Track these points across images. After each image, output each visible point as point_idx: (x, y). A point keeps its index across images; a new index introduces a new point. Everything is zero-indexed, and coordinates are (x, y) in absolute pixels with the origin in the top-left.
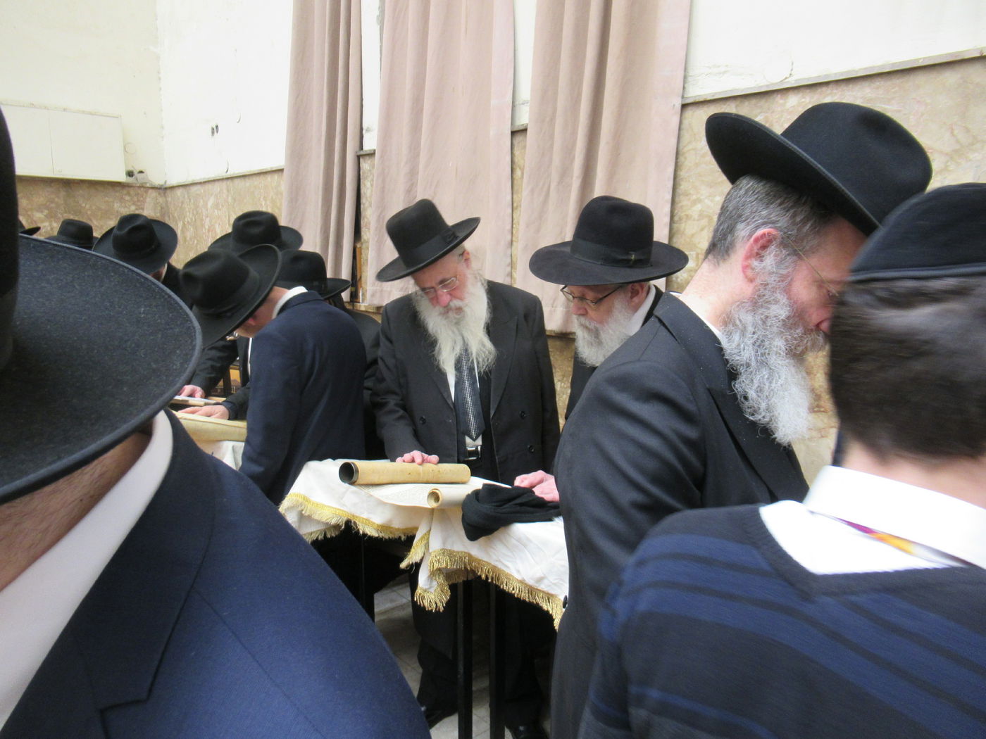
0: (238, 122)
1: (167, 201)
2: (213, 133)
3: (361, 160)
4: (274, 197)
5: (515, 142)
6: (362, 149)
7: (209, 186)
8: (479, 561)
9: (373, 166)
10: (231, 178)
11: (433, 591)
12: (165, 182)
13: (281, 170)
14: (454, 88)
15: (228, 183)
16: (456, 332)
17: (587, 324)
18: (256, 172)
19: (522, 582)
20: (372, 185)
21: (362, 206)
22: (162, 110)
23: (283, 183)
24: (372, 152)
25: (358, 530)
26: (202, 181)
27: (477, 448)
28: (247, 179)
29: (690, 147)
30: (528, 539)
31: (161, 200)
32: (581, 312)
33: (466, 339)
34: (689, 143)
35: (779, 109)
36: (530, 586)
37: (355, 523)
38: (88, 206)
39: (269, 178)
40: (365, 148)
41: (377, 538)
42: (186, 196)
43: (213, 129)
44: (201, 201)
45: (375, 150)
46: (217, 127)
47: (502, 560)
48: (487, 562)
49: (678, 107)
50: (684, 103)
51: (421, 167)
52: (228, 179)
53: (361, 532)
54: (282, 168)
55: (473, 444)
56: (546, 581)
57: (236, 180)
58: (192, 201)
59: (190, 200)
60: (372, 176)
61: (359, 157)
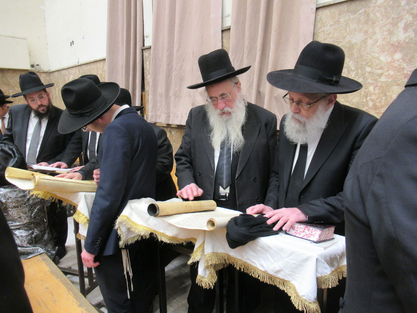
0: (83, 38)
1: (51, 79)
2: (71, 45)
3: (144, 51)
4: (101, 73)
5: (224, 36)
6: (144, 46)
7: (70, 70)
8: (235, 259)
9: (150, 54)
10: (81, 65)
11: (207, 277)
12: (50, 70)
13: (104, 60)
14: (190, 13)
15: (79, 68)
16: (224, 126)
17: (300, 119)
18: (93, 61)
19: (265, 272)
20: (150, 64)
21: (145, 74)
22: (47, 36)
23: (105, 66)
24: (149, 47)
25: (158, 239)
26: (66, 68)
27: (226, 194)
28: (88, 65)
29: (321, 30)
30: (269, 247)
31: (47, 78)
32: (297, 111)
33: (229, 132)
34: (321, 28)
35: (373, 5)
36: (271, 275)
37: (156, 235)
38: (12, 81)
39: (98, 64)
40: (145, 46)
41: (169, 244)
42: (59, 76)
43: (71, 43)
44: (67, 78)
45: (151, 46)
46: (73, 42)
47: (251, 259)
48: (240, 260)
49: (314, 9)
50: (317, 7)
51: (175, 52)
52: (79, 66)
53: (160, 240)
54: (105, 58)
55: (224, 191)
56: (282, 272)
57: (82, 66)
58: (62, 78)
59: (61, 77)
60: (149, 59)
61: (143, 50)
